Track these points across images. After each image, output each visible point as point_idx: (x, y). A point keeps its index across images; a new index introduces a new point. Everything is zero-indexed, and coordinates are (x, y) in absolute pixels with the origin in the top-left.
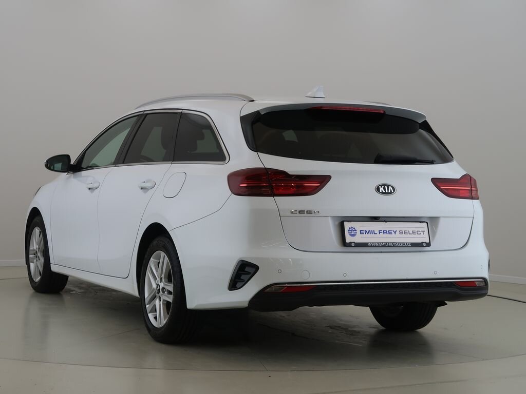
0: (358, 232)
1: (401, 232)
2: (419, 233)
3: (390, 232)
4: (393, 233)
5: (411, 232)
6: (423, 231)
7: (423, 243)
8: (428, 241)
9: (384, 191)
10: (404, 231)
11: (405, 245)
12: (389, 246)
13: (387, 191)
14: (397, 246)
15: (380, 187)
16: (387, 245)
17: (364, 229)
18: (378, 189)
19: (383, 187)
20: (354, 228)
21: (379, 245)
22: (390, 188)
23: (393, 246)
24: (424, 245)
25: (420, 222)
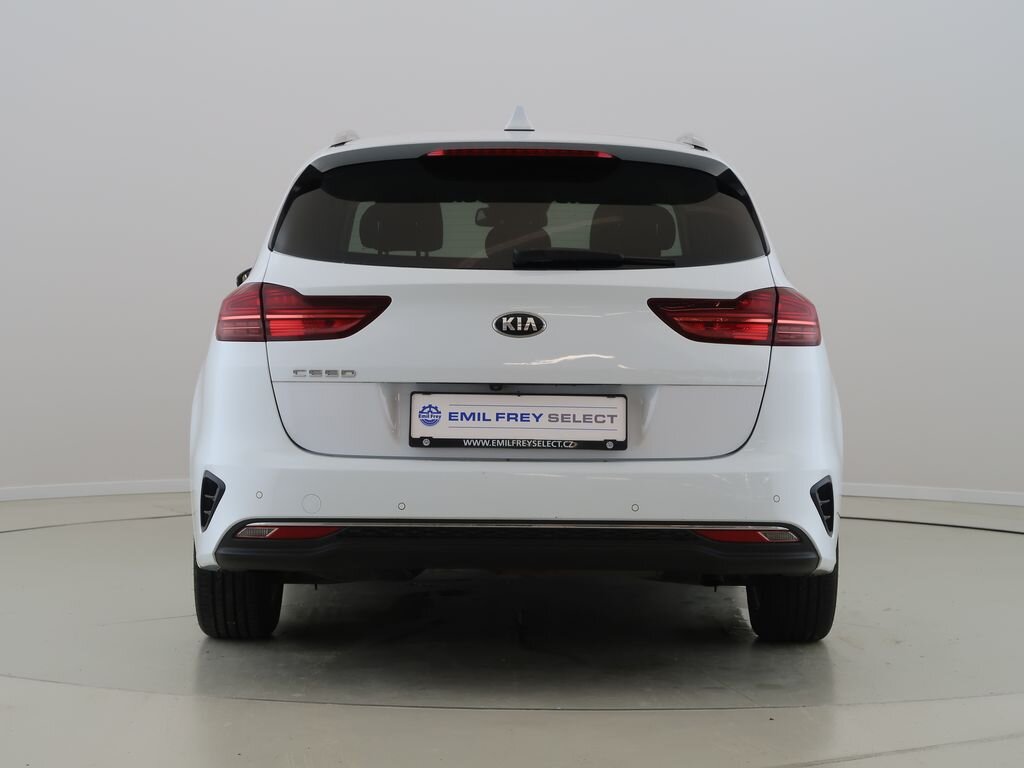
0: (445, 416)
1: (553, 418)
2: (599, 419)
3: (524, 418)
4: (532, 418)
5: (579, 417)
6: (612, 417)
7: (606, 441)
8: (621, 438)
9: (512, 329)
10: (563, 415)
11: (558, 445)
12: (515, 447)
13: (519, 329)
14: (537, 447)
15: (505, 320)
16: (513, 445)
17: (460, 410)
18: (499, 324)
19: (511, 319)
20: (436, 408)
21: (491, 445)
22: (530, 320)
23: (527, 447)
24: (610, 445)
25: (609, 396)
